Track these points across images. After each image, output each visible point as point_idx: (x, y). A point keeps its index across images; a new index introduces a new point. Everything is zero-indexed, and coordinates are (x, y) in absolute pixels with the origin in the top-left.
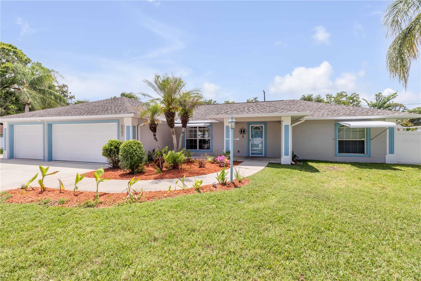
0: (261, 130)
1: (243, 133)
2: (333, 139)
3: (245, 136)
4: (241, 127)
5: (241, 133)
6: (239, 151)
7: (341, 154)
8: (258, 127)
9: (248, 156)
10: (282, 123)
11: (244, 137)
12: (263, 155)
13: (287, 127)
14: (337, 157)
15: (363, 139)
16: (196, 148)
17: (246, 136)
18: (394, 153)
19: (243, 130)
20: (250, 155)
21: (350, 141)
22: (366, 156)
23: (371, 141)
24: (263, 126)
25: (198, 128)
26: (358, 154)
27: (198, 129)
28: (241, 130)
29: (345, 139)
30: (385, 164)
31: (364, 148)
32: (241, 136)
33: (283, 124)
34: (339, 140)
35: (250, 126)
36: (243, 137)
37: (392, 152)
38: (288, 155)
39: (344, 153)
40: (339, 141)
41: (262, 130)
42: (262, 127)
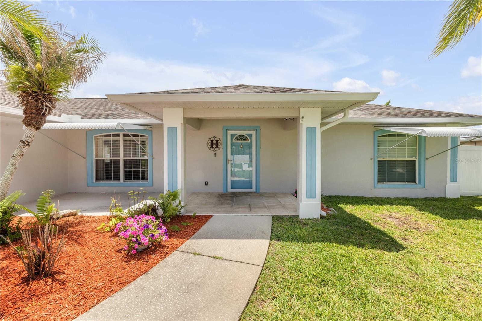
0: (250, 142)
1: (214, 146)
2: (371, 159)
3: (218, 152)
4: (211, 136)
5: (212, 147)
6: (206, 183)
7: (381, 184)
8: (243, 136)
9: (225, 192)
10: (301, 122)
11: (217, 154)
12: (254, 190)
13: (311, 131)
14: (376, 189)
15: (414, 159)
16: (119, 179)
17: (220, 152)
18: (457, 181)
19: (214, 142)
20: (230, 190)
21: (395, 161)
22: (419, 186)
23: (427, 161)
24: (254, 133)
25: (121, 136)
26: (407, 183)
27: (121, 138)
28: (212, 141)
29: (389, 157)
30: (445, 198)
31: (415, 173)
32: (211, 152)
33: (304, 125)
34: (379, 159)
35: (229, 133)
36: (215, 154)
37: (454, 179)
38: (315, 198)
39: (385, 182)
40: (379, 161)
41: (252, 142)
42: (251, 135)
